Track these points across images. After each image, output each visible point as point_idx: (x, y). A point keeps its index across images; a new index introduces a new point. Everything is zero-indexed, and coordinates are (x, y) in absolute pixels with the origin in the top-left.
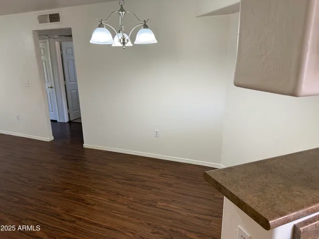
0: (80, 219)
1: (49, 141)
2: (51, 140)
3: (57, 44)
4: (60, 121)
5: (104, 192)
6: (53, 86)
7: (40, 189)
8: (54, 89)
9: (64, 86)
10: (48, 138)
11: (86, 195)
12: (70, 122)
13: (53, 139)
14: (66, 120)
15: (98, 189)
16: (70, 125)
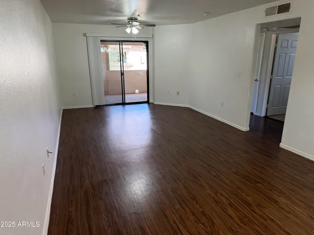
0: (272, 220)
1: (244, 131)
2: (246, 130)
3: (274, 36)
4: (256, 114)
5: (302, 204)
6: (258, 79)
7: (233, 173)
8: (258, 82)
9: (270, 80)
10: (244, 128)
11: (281, 198)
12: (266, 117)
13: (248, 130)
14: (263, 115)
15: (295, 197)
16: (265, 121)
